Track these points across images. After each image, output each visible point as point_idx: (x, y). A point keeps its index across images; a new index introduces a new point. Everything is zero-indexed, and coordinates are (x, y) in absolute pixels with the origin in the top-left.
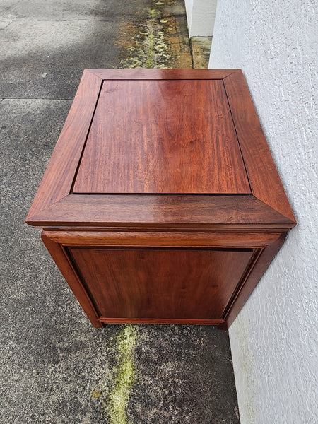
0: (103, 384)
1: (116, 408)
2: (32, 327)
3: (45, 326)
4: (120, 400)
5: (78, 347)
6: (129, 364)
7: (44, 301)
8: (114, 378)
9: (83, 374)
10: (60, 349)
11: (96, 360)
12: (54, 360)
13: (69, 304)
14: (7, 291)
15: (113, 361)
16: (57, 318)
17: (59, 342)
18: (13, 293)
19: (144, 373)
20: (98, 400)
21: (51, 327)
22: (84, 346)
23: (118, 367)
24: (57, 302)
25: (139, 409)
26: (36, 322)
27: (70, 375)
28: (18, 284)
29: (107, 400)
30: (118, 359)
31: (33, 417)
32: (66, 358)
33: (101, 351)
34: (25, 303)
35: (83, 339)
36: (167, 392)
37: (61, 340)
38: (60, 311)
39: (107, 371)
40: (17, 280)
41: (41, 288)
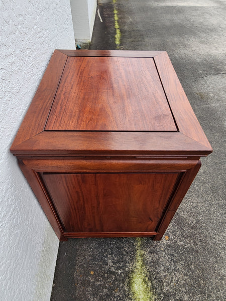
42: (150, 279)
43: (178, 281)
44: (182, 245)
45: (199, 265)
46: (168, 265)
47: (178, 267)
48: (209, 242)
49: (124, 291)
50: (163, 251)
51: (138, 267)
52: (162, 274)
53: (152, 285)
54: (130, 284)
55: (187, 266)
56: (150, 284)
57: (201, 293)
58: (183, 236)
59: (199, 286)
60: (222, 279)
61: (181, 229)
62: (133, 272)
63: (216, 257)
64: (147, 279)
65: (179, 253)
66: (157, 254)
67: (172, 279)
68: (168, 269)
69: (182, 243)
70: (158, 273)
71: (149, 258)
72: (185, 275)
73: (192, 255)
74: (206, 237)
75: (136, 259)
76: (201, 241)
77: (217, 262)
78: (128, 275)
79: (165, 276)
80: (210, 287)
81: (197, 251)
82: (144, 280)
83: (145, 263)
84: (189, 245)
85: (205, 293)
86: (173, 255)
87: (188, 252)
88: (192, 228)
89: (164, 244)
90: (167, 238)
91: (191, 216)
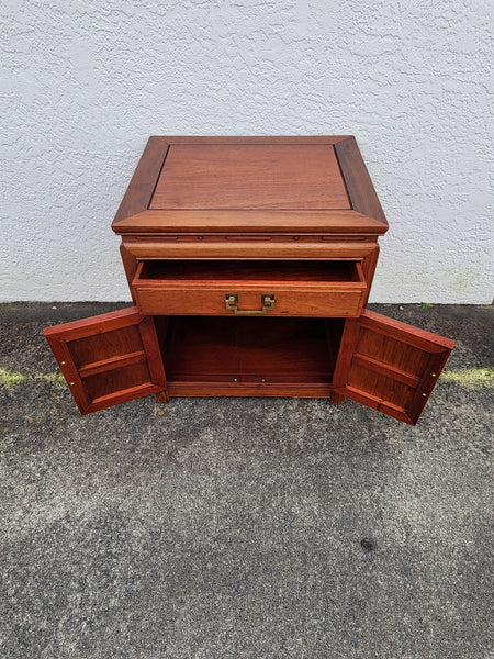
2: (353, 472)
3: (348, 457)
7: (318, 466)
10: (370, 436)
12: (383, 440)
14: (309, 522)
16: (336, 446)
17: (363, 438)
18: (311, 512)
21: (349, 450)
24: (317, 451)
26: (346, 470)
28: (296, 509)
31: (439, 447)
32: (378, 428)
34: (324, 491)
35: (355, 415)
37: (361, 437)
38: (328, 444)
40: (290, 513)
41: (300, 475)
44: (146, 432)
48: (142, 474)
50: (144, 404)
55: (118, 432)
57: (82, 440)
58: (160, 436)
59: (90, 441)
60: (88, 474)
61: (172, 436)
63: (117, 476)
65: (136, 424)
69: (149, 432)
73: (130, 442)
74: (151, 472)
76: (146, 461)
77: (111, 475)
80: (83, 455)
81: (133, 450)
84: (144, 441)
85: (79, 445)
87: (134, 438)
88: (170, 454)
89: (153, 408)
90: (160, 414)
91: (190, 457)
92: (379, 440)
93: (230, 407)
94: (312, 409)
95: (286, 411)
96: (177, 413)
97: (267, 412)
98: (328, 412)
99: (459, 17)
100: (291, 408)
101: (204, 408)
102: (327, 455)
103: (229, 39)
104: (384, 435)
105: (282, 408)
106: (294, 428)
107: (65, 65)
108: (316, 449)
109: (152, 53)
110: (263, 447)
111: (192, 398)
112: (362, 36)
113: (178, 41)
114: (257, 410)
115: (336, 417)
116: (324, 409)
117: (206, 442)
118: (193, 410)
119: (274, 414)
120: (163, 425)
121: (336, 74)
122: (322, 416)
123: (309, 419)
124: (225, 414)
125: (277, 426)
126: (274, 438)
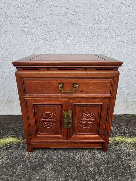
0: (127, 146)
1: (132, 141)
3: (116, 177)
4: (129, 140)
5: (118, 157)
6: (116, 138)
8: (123, 142)
9: (128, 153)
10: (123, 166)
11: (120, 149)
12: (129, 167)
13: (99, 166)
15: (117, 143)
16: (109, 171)
17: (120, 167)
19: (116, 134)
20: (133, 146)
22: (117, 155)
23: (118, 141)
24: (100, 174)
25: (128, 135)
27: (131, 158)
29: (131, 143)
30: (116, 141)
32: (126, 162)
33: (116, 148)
35: (114, 156)
36: (119, 128)
37: (119, 166)
38: (104, 170)
39: (122, 145)
42: (11, 145)
43: (2, 158)
44: (20, 166)
45: (3, 174)
46: (13, 154)
47: (9, 160)
49: (12, 135)
50: (21, 153)
51: (19, 140)
52: (10, 151)
53: (8, 145)
54: (13, 137)
55: (7, 166)
56: (8, 144)
58: (26, 167)
61: (32, 167)
62: (18, 138)
64: (11, 143)
65: (16, 162)
66: (21, 150)
67: (5, 155)
68: (10, 154)
70: (11, 149)
71: (21, 146)
72: (3, 163)
73: (11, 171)
75: (23, 139)
78: (17, 136)
79: (8, 152)
81: (11, 175)
82: (11, 142)
83: (19, 143)
84: (18, 171)
86: (16, 158)
87: (14, 169)
88: (29, 177)
89: (25, 154)
90: (28, 157)
91: (39, 178)
92: (127, 168)
93: (59, 153)
94: (95, 154)
95: (84, 155)
96: (36, 156)
97: (75, 155)
98: (102, 155)
99: (128, 19)
100: (85, 153)
101: (48, 154)
102: (105, 176)
103: (61, 25)
104: (129, 165)
105: (82, 153)
106: (88, 162)
107: (9, 32)
108: (99, 173)
109: (37, 29)
110: (74, 172)
111: (43, 149)
112: (100, 24)
113: (45, 25)
114: (71, 154)
115: (106, 157)
116: (100, 153)
117: (47, 170)
118: (43, 155)
119: (78, 156)
120: (29, 162)
121: (93, 35)
122: (99, 156)
123: (94, 158)
124: (57, 156)
125: (80, 162)
126: (79, 168)
